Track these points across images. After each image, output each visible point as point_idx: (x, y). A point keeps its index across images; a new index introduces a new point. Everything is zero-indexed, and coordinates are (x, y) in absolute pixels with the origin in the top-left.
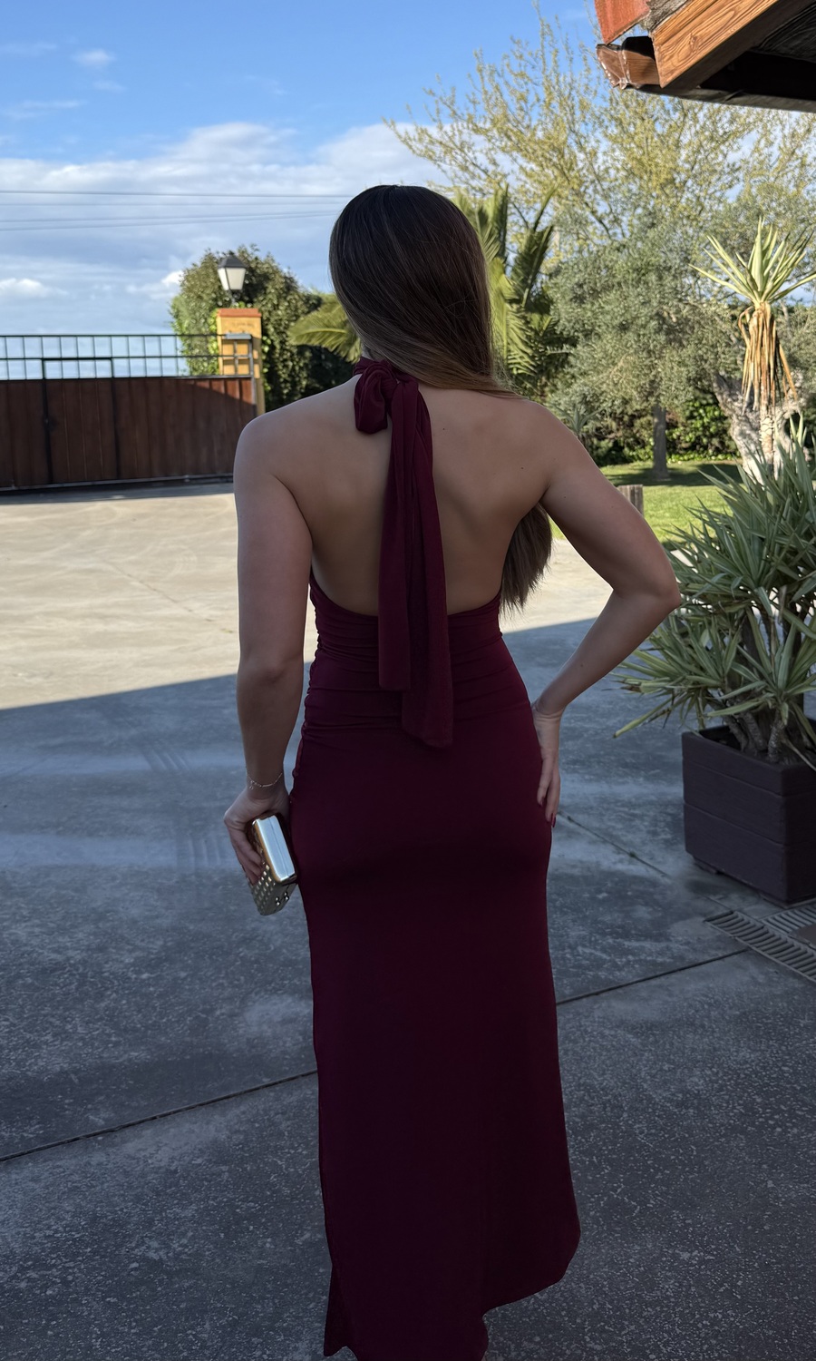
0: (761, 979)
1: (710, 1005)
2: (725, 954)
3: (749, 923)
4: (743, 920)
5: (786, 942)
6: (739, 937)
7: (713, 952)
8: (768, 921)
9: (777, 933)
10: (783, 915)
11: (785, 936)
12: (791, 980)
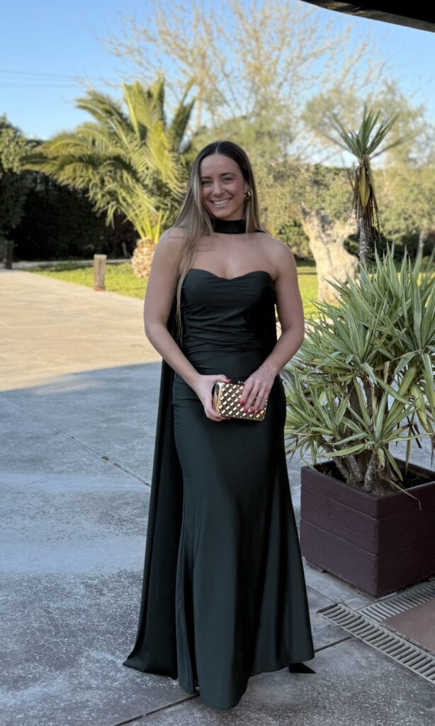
0: (363, 662)
1: (329, 687)
2: (336, 641)
3: (349, 614)
4: (345, 611)
5: (378, 630)
6: (344, 626)
7: (326, 640)
8: (364, 612)
9: (371, 622)
10: (374, 607)
11: (377, 625)
12: (385, 663)
